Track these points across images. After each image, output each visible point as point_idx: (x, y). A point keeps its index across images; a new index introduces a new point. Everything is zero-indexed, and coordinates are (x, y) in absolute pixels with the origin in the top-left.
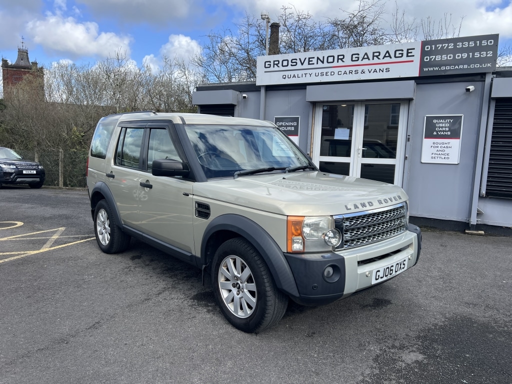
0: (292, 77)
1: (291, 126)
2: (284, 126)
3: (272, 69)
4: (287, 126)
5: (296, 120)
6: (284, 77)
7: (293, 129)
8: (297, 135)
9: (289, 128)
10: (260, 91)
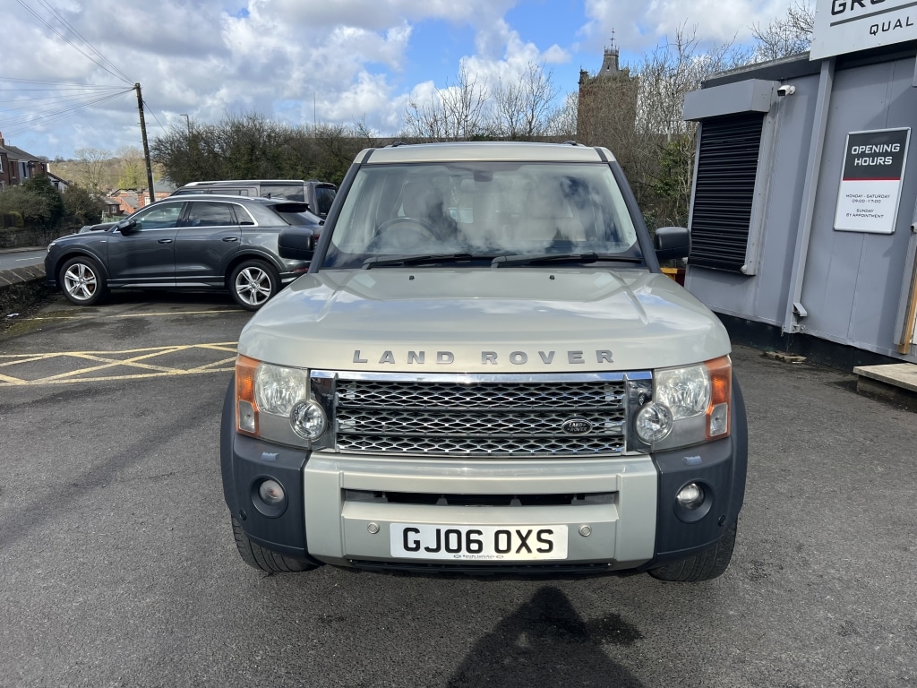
0: (892, 26)
1: (886, 154)
2: (868, 155)
3: (848, 14)
4: (874, 155)
5: (899, 137)
6: (874, 29)
7: (889, 161)
8: (898, 178)
9: (880, 161)
10: (819, 73)
